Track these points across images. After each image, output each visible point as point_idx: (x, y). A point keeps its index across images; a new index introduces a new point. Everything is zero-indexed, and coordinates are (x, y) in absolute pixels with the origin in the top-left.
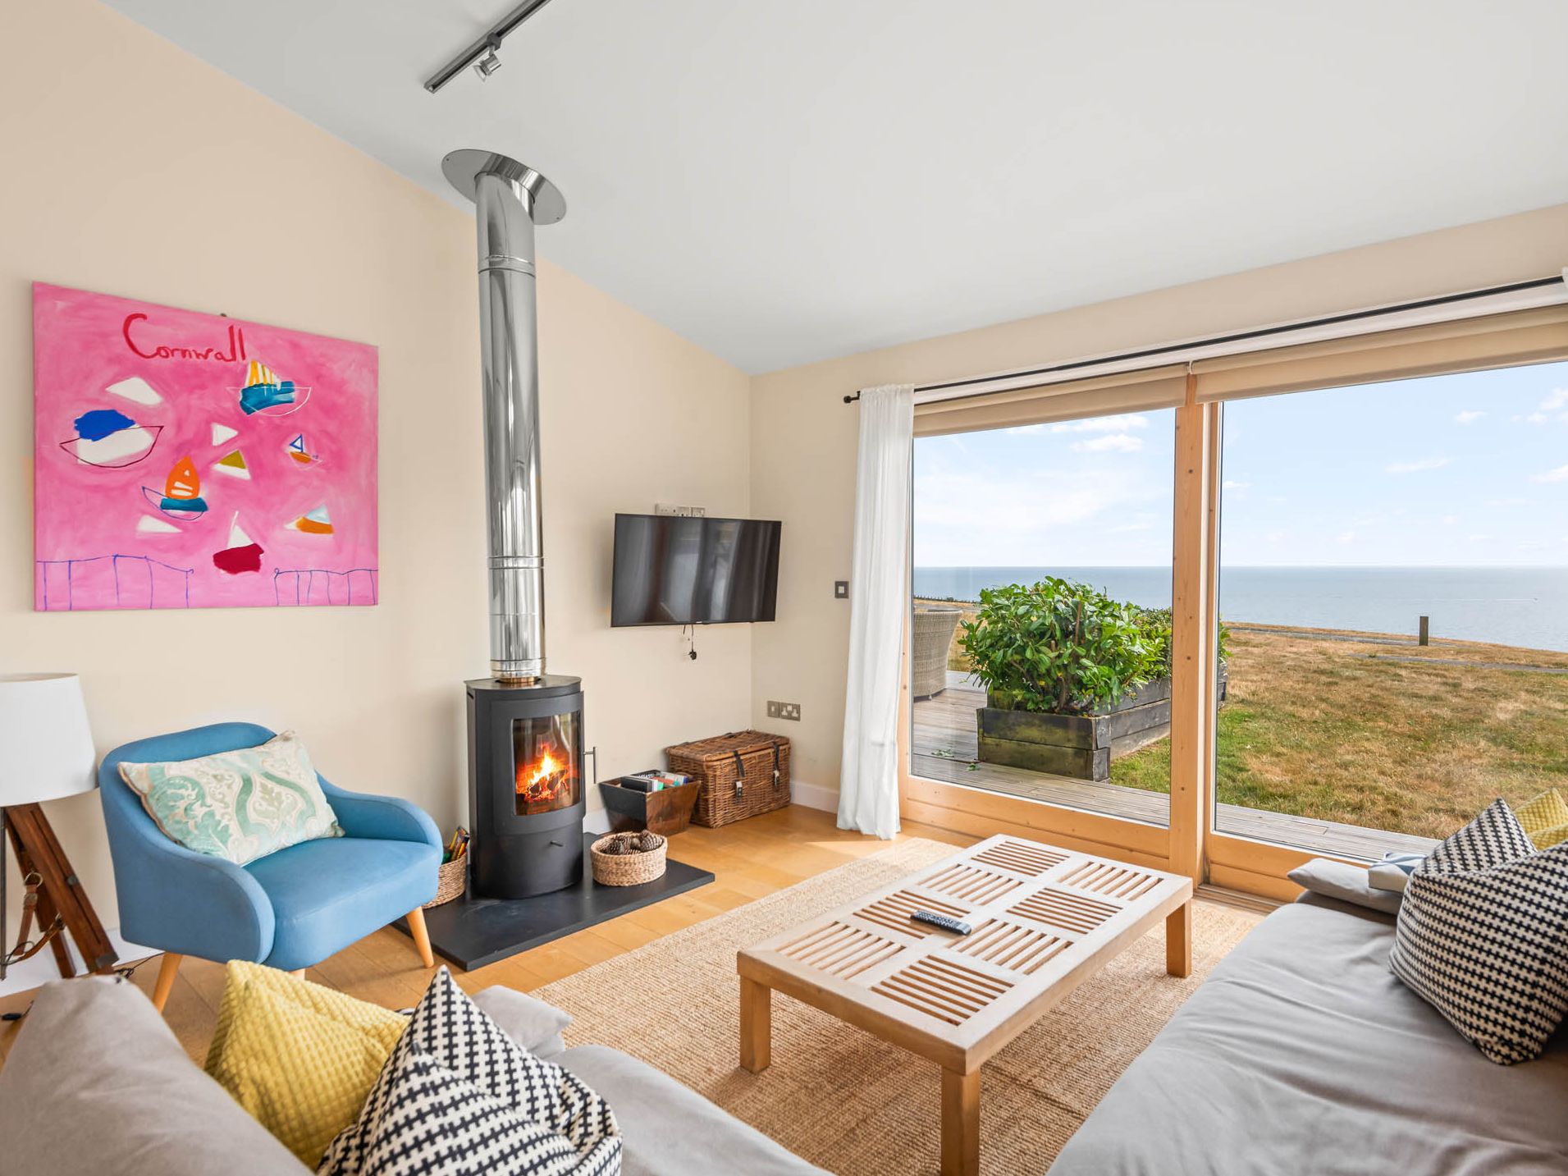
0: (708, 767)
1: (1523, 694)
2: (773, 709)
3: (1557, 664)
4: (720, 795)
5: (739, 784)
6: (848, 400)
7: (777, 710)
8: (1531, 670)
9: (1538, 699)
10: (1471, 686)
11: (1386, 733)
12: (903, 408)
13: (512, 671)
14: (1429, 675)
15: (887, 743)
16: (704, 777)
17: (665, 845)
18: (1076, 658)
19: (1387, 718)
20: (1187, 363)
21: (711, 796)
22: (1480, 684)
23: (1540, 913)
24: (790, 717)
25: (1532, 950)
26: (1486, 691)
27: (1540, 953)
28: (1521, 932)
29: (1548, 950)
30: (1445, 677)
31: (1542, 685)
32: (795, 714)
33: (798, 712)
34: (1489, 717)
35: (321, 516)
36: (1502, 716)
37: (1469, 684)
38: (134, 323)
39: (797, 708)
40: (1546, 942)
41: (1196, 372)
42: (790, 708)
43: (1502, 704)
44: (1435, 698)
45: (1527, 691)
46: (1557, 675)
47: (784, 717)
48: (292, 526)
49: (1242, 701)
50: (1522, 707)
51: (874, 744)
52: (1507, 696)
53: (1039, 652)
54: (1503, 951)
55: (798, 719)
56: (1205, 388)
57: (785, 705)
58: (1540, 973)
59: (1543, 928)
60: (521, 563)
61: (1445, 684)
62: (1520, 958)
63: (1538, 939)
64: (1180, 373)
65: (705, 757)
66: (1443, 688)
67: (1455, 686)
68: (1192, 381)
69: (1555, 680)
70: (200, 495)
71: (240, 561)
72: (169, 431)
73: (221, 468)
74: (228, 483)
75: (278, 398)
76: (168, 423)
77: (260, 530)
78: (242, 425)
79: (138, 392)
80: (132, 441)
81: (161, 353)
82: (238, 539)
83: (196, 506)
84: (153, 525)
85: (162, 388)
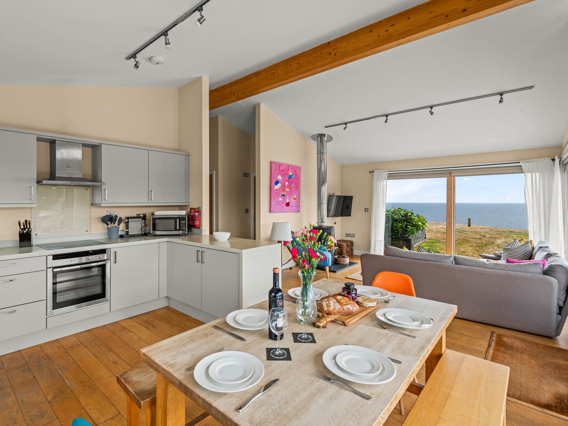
0: (343, 245)
1: (503, 238)
2: (347, 235)
3: (510, 231)
4: (345, 251)
5: (348, 249)
6: (370, 172)
7: (348, 235)
8: (504, 233)
9: (507, 239)
10: (489, 236)
11: (471, 246)
12: (385, 174)
13: (322, 224)
14: (476, 234)
15: (382, 240)
16: (342, 247)
17: (349, 258)
18: (407, 225)
19: (469, 243)
20: (450, 170)
21: (343, 251)
22: (491, 236)
23: (523, 251)
24: (352, 236)
25: (522, 255)
26: (493, 237)
27: (523, 255)
28: (520, 253)
29: (524, 255)
30: (480, 234)
31: (508, 236)
32: (353, 236)
33: (354, 236)
34: (496, 243)
35: (295, 197)
36: (499, 243)
37: (487, 236)
38: (280, 166)
39: (354, 235)
40: (524, 254)
41: (451, 171)
42: (352, 235)
43: (498, 240)
44: (480, 239)
45: (504, 237)
46: (511, 234)
47: (351, 237)
48: (292, 199)
49: (430, 239)
50: (504, 241)
51: (379, 241)
52: (499, 239)
53: (397, 224)
54: (518, 255)
55: (354, 237)
56: (453, 174)
57: (351, 234)
58: (523, 257)
59: (523, 252)
60: (324, 205)
61: (481, 236)
62: (520, 256)
63: (523, 254)
64: (448, 172)
65: (342, 243)
66: (481, 237)
67: (484, 236)
68: (450, 173)
69: (511, 235)
70: (285, 194)
71: (288, 204)
72: (282, 183)
73: (286, 189)
74: (287, 191)
75: (292, 177)
76: (282, 182)
77: (289, 200)
78: (289, 182)
79: (280, 177)
80: (279, 185)
81: (282, 171)
82: (288, 201)
83: (284, 195)
84: (281, 199)
85: (282, 176)
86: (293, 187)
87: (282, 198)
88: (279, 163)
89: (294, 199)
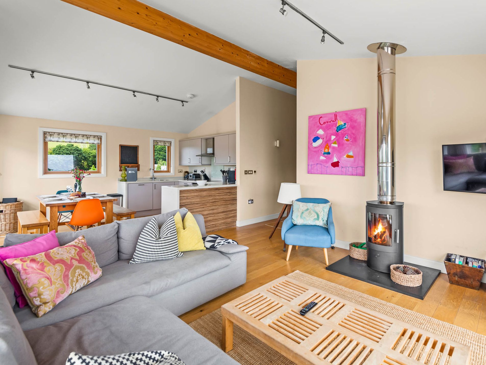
35: (351, 154)
38: (321, 119)
48: (345, 156)
70: (329, 151)
71: (335, 165)
72: (325, 139)
73: (333, 145)
74: (334, 148)
75: (343, 127)
76: (325, 137)
77: (339, 158)
78: (336, 135)
79: (321, 132)
80: (320, 142)
81: (324, 123)
82: (335, 160)
83: (329, 153)
84: (322, 158)
85: (324, 130)
86: (347, 140)
87: (325, 157)
88: (318, 115)
89: (349, 156)
